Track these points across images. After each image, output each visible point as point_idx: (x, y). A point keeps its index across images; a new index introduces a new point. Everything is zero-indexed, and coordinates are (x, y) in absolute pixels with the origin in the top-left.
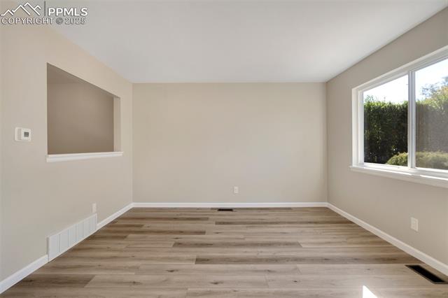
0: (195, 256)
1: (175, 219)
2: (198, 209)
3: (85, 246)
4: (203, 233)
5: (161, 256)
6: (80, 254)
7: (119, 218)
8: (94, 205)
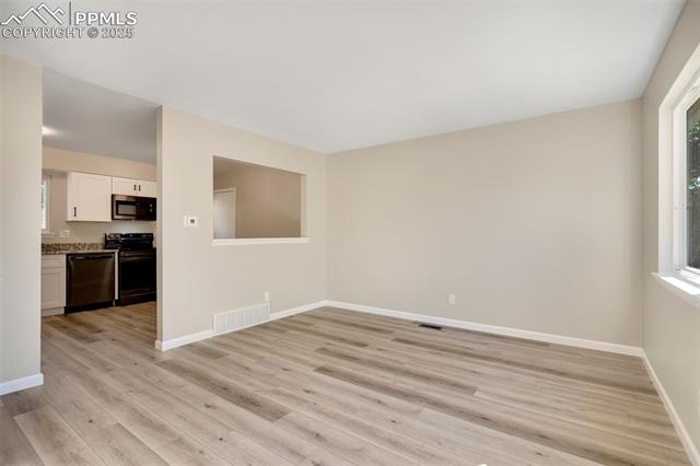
0: (321, 363)
1: (354, 325)
2: (395, 319)
3: (251, 332)
4: (363, 345)
5: (295, 355)
6: (241, 337)
7: (302, 314)
8: (267, 294)
